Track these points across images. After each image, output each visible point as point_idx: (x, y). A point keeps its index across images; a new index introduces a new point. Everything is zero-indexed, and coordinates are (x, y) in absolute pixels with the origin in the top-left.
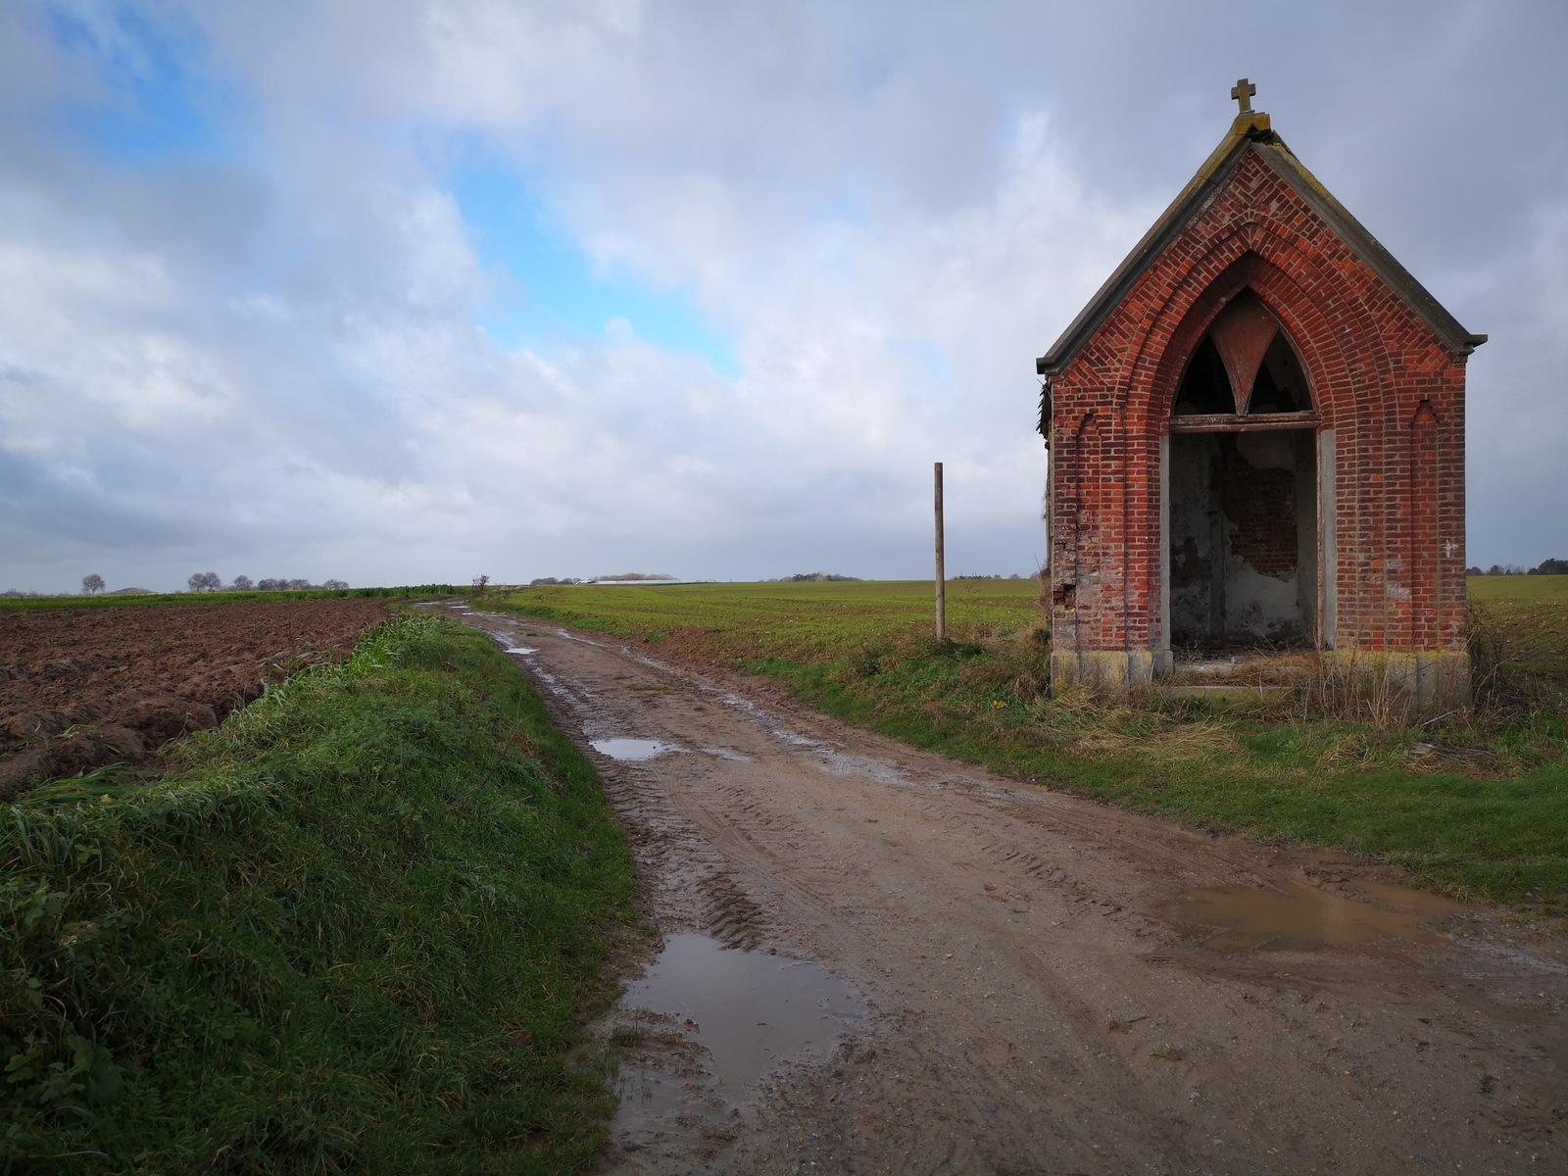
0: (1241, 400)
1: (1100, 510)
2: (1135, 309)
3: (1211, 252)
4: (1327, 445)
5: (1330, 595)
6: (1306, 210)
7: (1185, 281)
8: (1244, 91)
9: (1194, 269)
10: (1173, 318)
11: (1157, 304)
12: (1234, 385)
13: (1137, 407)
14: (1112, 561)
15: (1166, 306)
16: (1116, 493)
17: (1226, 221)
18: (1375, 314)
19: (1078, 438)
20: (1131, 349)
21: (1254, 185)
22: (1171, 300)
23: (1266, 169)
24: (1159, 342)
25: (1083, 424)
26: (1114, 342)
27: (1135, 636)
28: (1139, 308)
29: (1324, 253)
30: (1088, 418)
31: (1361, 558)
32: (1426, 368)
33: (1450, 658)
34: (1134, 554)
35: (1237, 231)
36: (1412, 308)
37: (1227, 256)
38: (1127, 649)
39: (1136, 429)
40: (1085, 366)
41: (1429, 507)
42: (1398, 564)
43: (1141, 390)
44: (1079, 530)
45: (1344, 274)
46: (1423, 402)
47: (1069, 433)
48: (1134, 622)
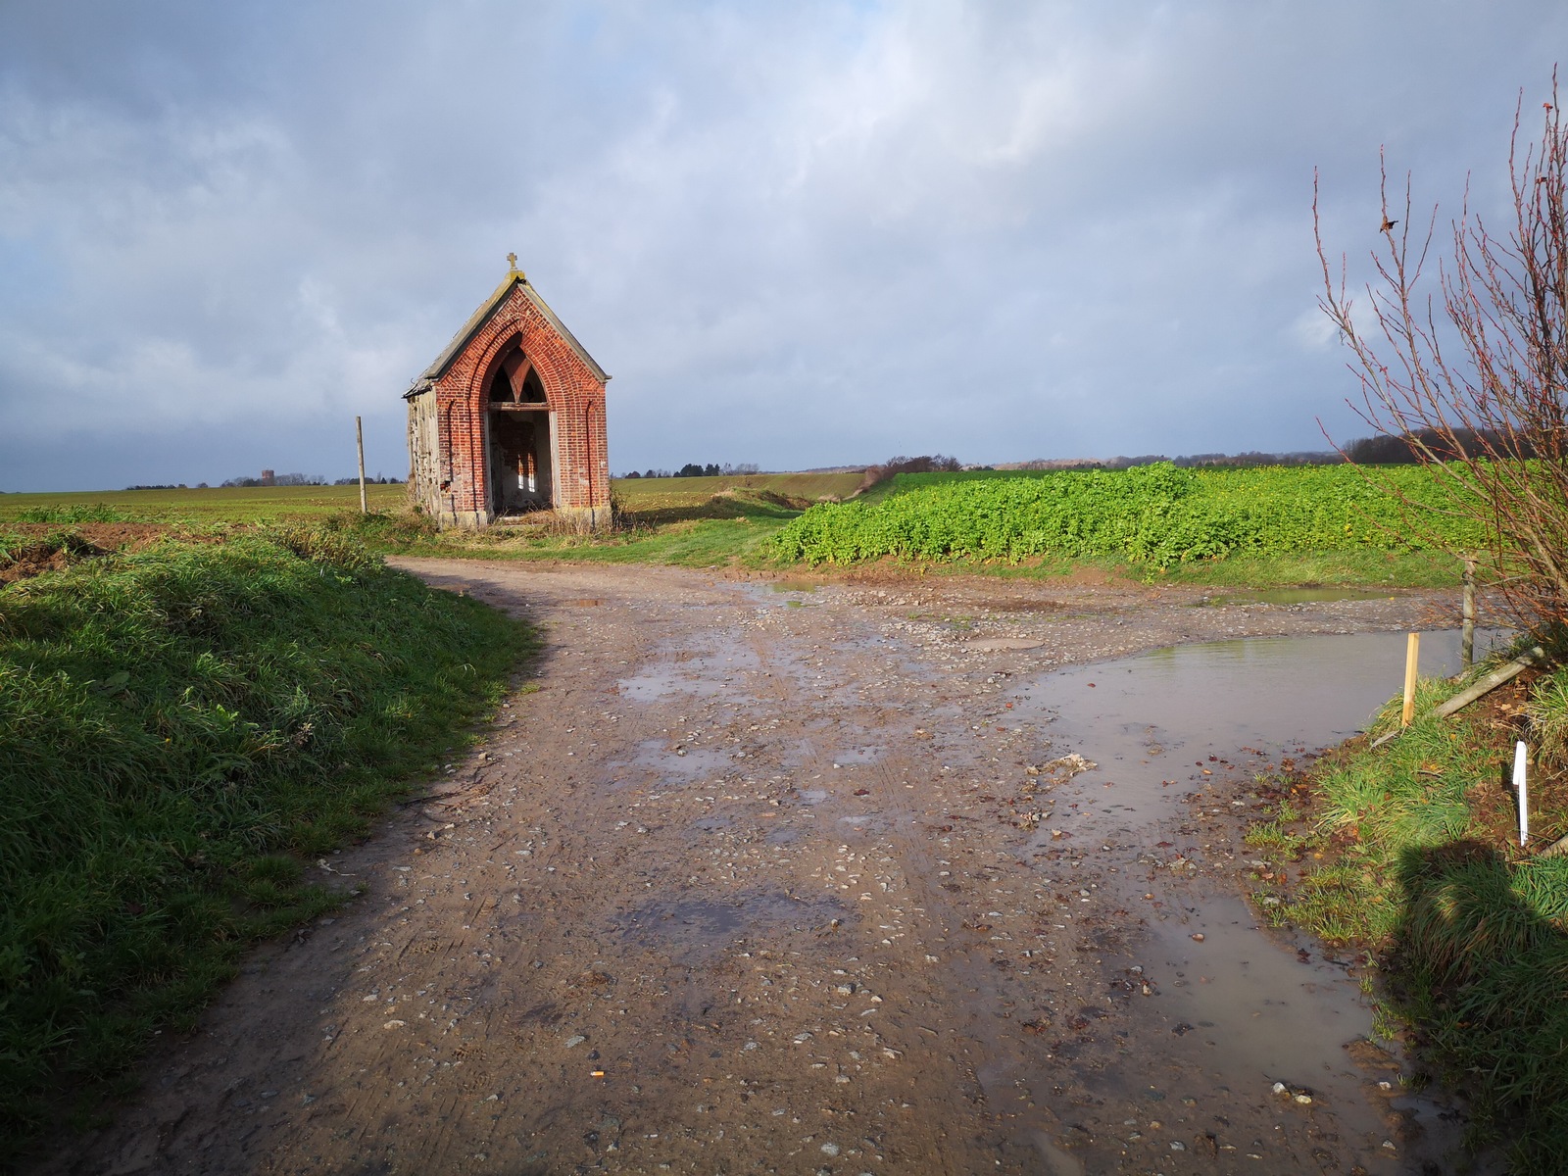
0: (517, 397)
1: (460, 446)
2: (471, 353)
3: (503, 330)
4: (553, 418)
5: (557, 484)
6: (541, 316)
7: (492, 342)
8: (512, 258)
9: (496, 337)
10: (488, 359)
11: (481, 352)
12: (514, 389)
13: (475, 399)
14: (467, 470)
15: (485, 353)
16: (467, 438)
17: (509, 317)
18: (570, 364)
19: (449, 413)
20: (471, 372)
21: (519, 302)
22: (487, 350)
23: (524, 296)
24: (482, 369)
25: (450, 406)
26: (462, 368)
27: (478, 504)
28: (473, 353)
29: (550, 335)
30: (452, 402)
31: (569, 467)
32: (591, 387)
33: (603, 509)
34: (476, 467)
35: (513, 322)
36: (584, 362)
37: (509, 333)
38: (476, 510)
39: (474, 409)
40: (450, 378)
41: (595, 446)
42: (584, 470)
43: (476, 391)
44: (451, 455)
45: (557, 345)
46: (590, 402)
47: (444, 410)
48: (478, 498)
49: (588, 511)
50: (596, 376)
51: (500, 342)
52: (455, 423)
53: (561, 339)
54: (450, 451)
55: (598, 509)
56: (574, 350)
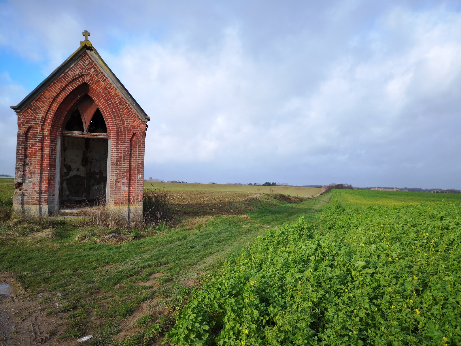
0: (85, 128)
1: (33, 159)
2: (47, 94)
3: (73, 81)
4: (110, 142)
6: (102, 73)
7: (64, 88)
8: (86, 34)
9: (67, 85)
10: (60, 99)
11: (55, 94)
12: (84, 123)
13: (47, 127)
14: (36, 175)
15: (58, 95)
16: (39, 153)
17: (78, 72)
18: (121, 107)
19: (26, 135)
20: (45, 107)
21: (87, 63)
22: (59, 93)
23: (90, 58)
24: (55, 106)
25: (28, 130)
26: (39, 104)
27: (43, 200)
28: (49, 95)
29: (107, 87)
30: (30, 128)
31: (115, 178)
32: (135, 124)
33: (138, 208)
34: (44, 173)
35: (81, 76)
36: (131, 106)
37: (78, 83)
38: (39, 204)
39: (47, 133)
40: (29, 111)
41: (135, 164)
42: (125, 180)
43: (49, 121)
44: (25, 164)
45: (113, 94)
46: (134, 134)
47: (22, 132)
48: (43, 196)
49: (126, 208)
50: (140, 117)
51: (70, 88)
52: (30, 142)
53: (116, 89)
54: (24, 162)
55: (132, 208)
56: (125, 98)
